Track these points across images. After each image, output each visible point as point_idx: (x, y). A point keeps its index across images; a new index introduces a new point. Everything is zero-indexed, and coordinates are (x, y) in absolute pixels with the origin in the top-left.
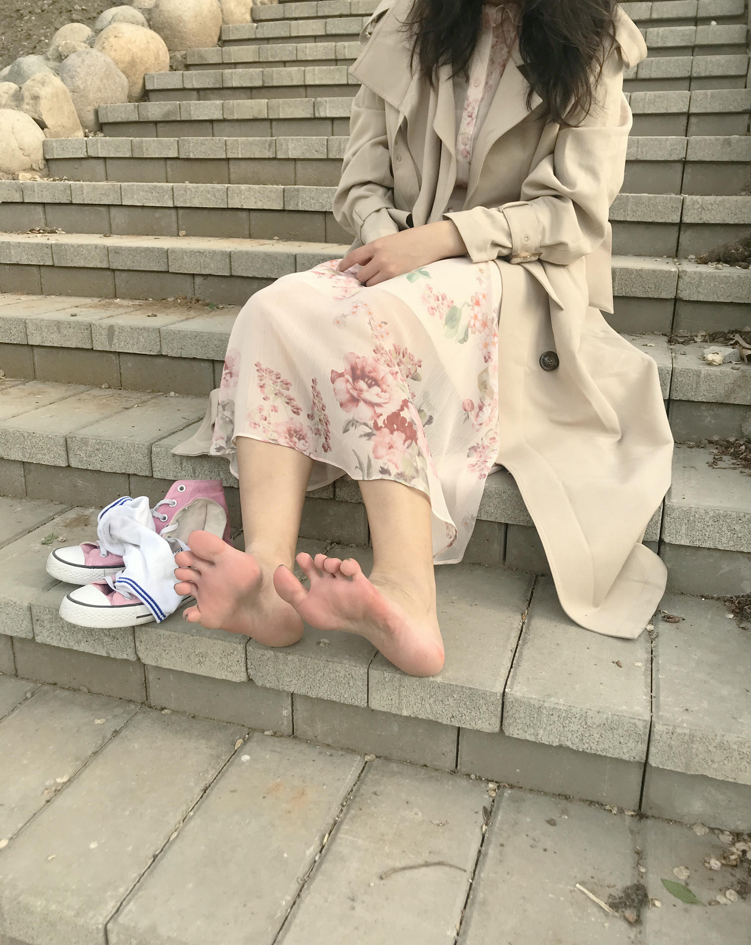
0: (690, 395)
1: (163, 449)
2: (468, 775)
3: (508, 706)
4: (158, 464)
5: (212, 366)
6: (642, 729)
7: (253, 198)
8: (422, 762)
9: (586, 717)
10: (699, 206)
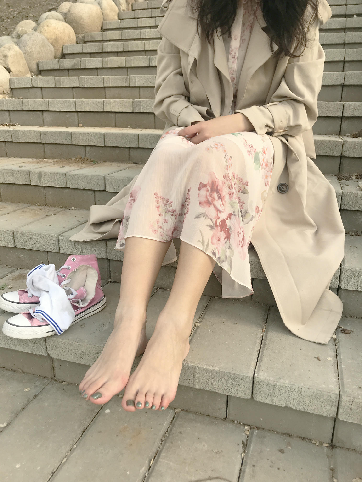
0: (351, 207)
1: (65, 238)
2: (233, 421)
3: (256, 384)
4: (62, 246)
5: (93, 193)
6: (334, 399)
7: (117, 106)
8: (207, 413)
9: (301, 391)
10: (352, 107)
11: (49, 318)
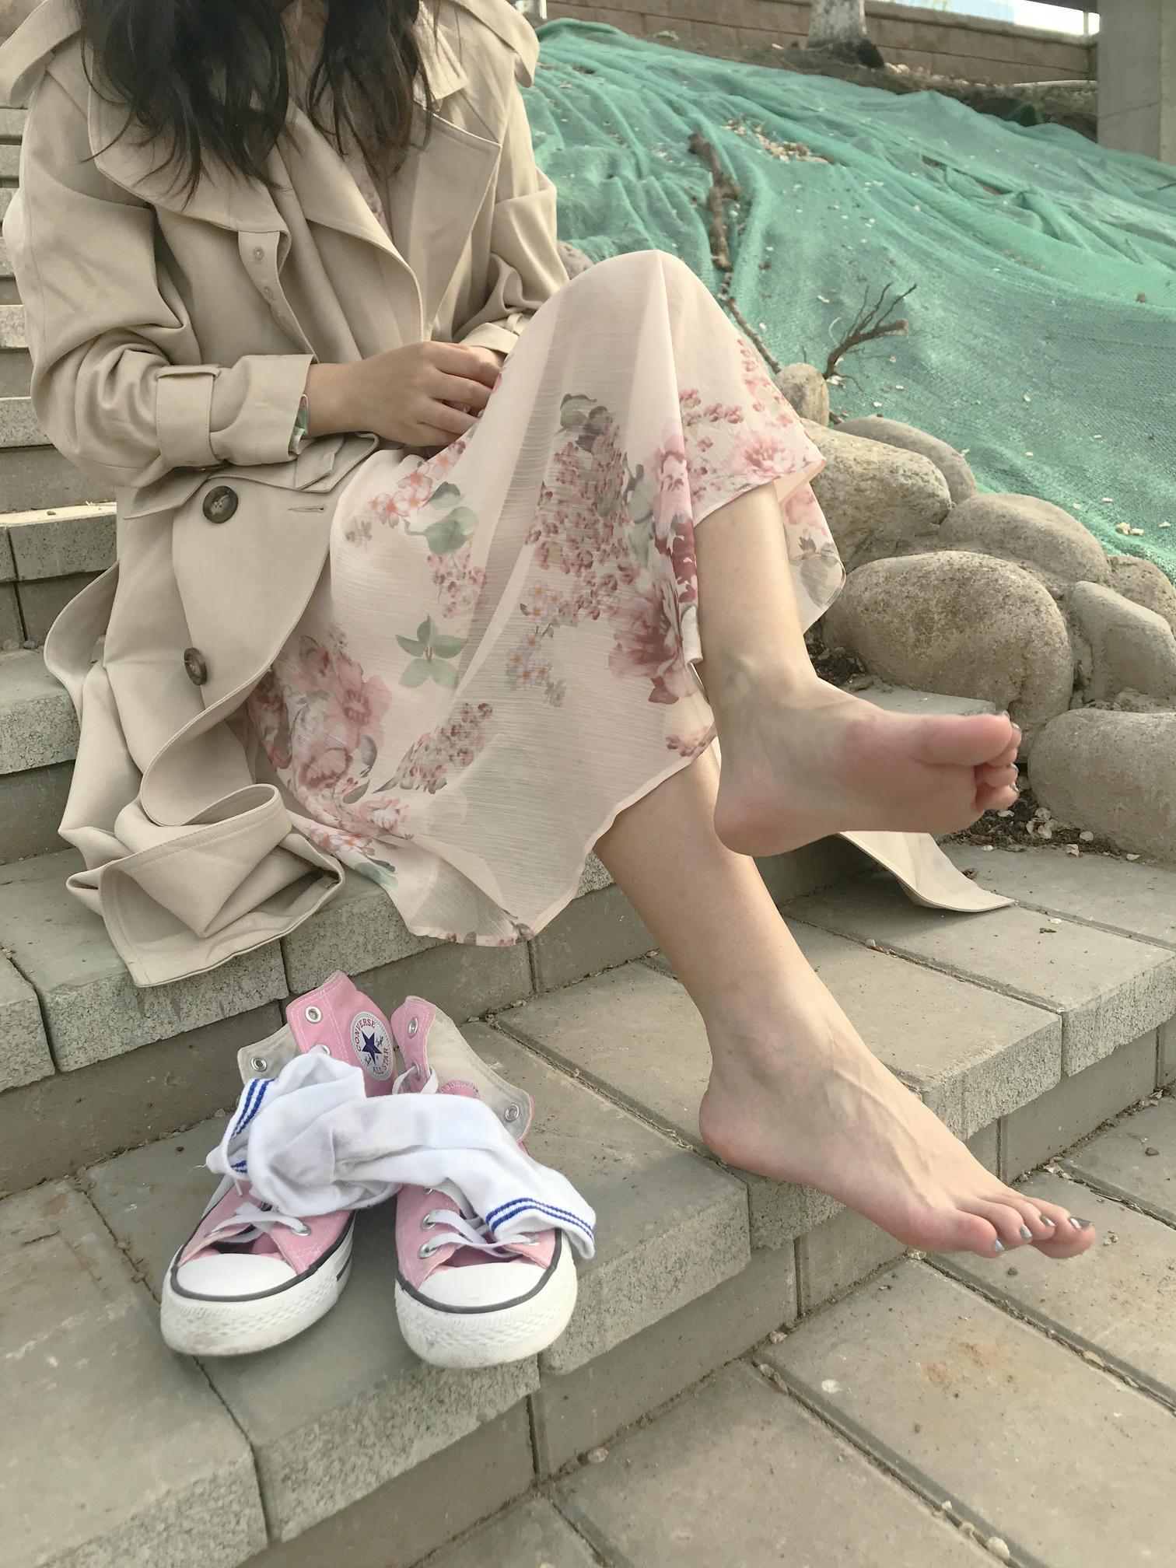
11: (550, 1211)
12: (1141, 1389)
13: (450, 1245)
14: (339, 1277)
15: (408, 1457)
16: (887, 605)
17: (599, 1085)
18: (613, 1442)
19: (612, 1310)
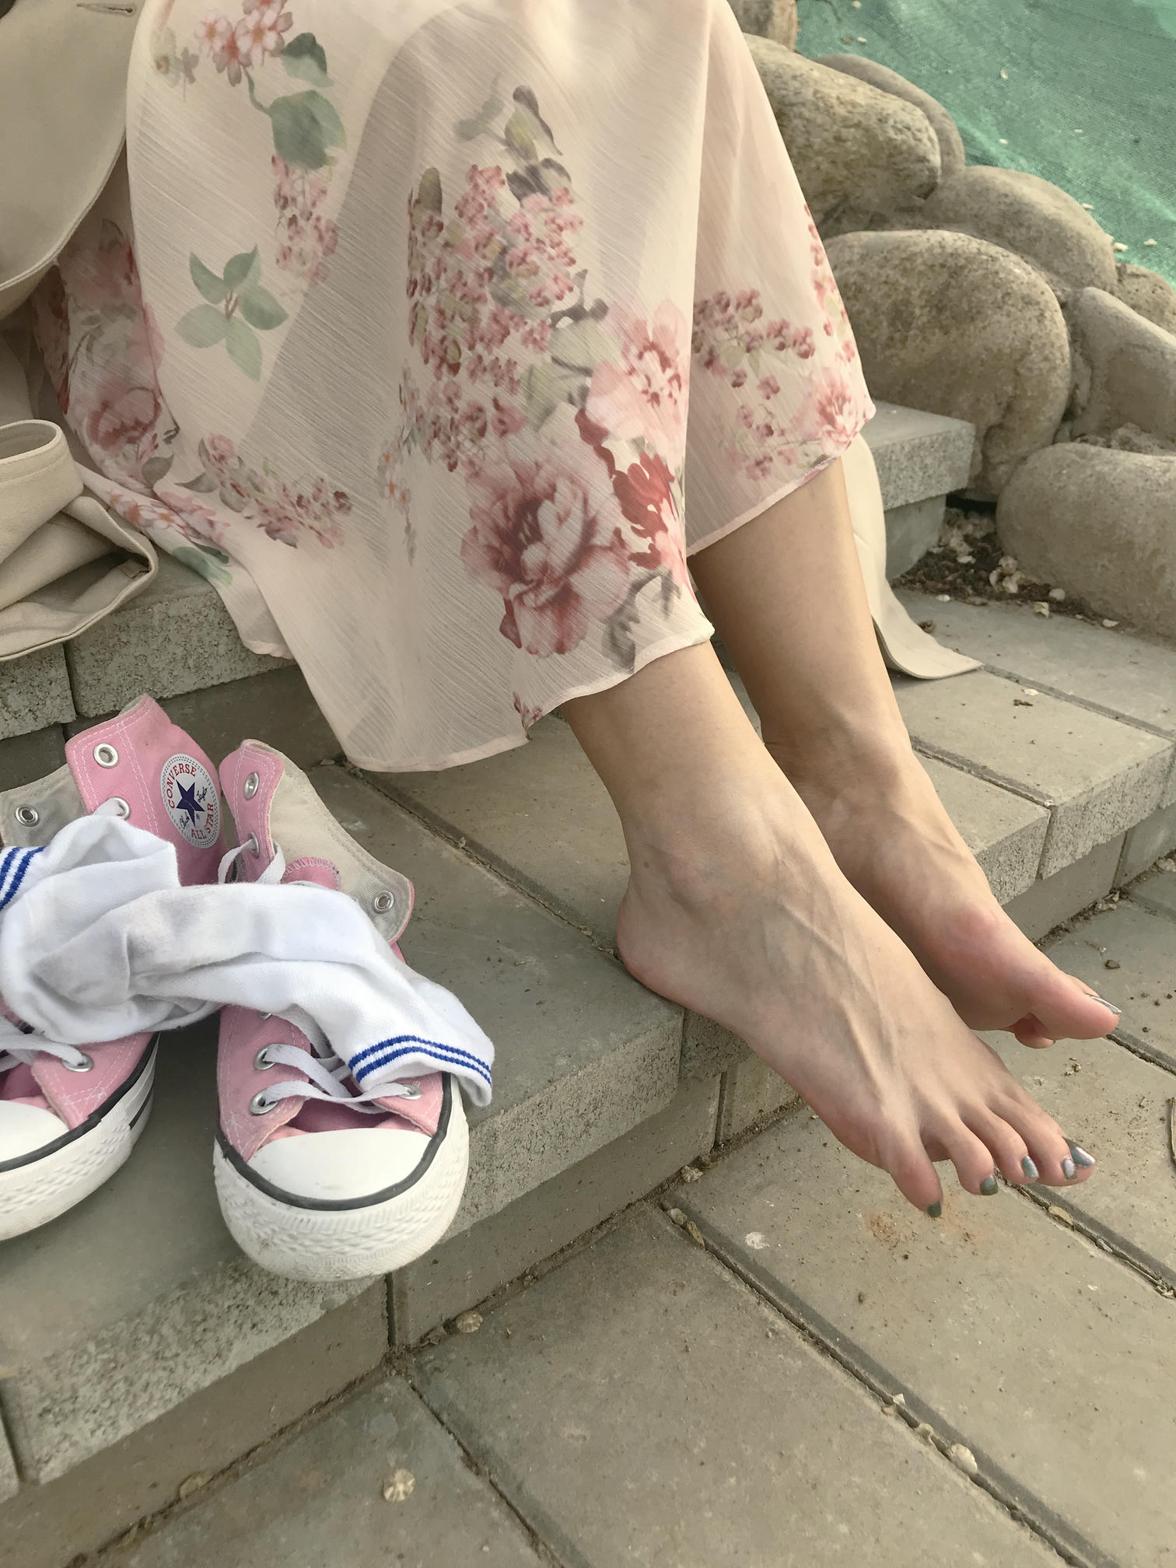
3: (1053, 830)
9: (1126, 783)
11: (439, 1051)
12: (1116, 1254)
13: (297, 1098)
14: (132, 1125)
15: (224, 1363)
16: (860, 290)
17: (490, 860)
18: (489, 1304)
19: (505, 1166)
